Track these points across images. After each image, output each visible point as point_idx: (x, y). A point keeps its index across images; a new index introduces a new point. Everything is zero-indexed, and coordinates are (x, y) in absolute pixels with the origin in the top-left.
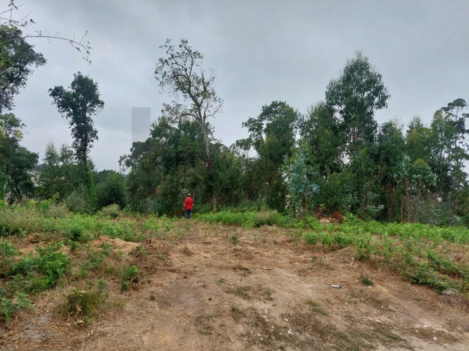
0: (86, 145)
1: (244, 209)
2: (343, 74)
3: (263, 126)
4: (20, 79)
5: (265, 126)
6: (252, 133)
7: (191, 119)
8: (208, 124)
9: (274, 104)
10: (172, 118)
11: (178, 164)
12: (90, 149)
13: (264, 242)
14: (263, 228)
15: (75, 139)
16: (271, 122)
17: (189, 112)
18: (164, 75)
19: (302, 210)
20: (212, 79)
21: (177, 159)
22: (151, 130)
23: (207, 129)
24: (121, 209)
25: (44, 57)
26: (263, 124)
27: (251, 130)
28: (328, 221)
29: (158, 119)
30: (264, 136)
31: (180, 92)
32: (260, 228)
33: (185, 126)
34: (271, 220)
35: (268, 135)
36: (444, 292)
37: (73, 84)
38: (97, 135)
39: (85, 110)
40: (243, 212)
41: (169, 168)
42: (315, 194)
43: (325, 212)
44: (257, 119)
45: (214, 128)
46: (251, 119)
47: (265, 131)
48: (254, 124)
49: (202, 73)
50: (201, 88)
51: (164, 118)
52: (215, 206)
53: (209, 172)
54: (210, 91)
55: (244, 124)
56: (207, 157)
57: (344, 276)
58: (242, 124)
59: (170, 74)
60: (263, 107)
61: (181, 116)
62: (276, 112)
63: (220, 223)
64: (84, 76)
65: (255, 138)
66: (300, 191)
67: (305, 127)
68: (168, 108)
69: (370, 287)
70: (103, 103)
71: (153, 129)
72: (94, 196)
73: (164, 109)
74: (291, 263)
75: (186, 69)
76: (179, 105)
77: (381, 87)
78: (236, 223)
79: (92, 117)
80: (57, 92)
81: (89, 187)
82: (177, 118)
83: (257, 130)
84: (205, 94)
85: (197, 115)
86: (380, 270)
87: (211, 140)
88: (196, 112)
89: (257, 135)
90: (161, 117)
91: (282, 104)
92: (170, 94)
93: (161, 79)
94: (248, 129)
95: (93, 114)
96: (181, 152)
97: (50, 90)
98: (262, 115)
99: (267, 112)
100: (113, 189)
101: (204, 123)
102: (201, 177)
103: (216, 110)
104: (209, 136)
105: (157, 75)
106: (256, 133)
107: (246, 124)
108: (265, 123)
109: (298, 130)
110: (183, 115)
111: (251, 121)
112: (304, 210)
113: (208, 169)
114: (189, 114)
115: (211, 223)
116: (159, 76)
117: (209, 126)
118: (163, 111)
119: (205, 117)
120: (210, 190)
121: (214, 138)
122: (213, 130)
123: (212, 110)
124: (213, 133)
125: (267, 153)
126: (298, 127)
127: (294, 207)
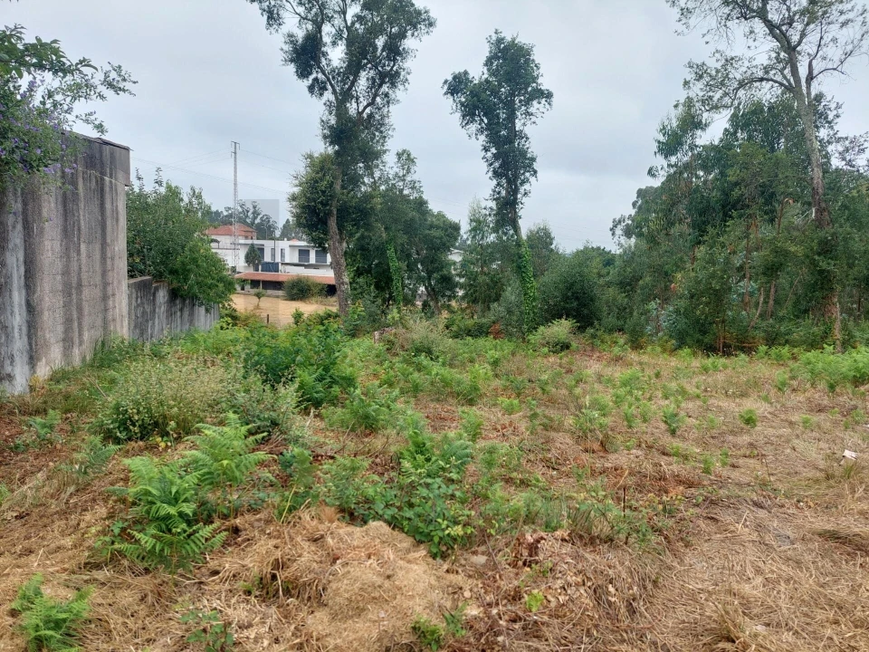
0: (516, 191)
4: (397, 73)
7: (767, 94)
8: (819, 97)
10: (711, 98)
11: (727, 216)
12: (524, 200)
15: (495, 182)
17: (760, 74)
21: (723, 207)
22: (659, 142)
23: (817, 111)
25: (431, 14)
29: (676, 106)
31: (738, 28)
33: (750, 119)
37: (489, 62)
38: (535, 166)
39: (511, 117)
41: (703, 232)
45: (838, 106)
51: (689, 103)
52: (838, 325)
53: (822, 234)
56: (814, 191)
61: (737, 89)
64: (509, 39)
68: (700, 72)
70: (549, 96)
71: (662, 139)
72: (534, 299)
73: (690, 76)
76: (730, 61)
79: (528, 130)
80: (457, 85)
81: (523, 280)
82: (726, 94)
84: (815, 11)
85: (785, 77)
87: (828, 143)
88: (782, 71)
90: (682, 101)
92: (706, 39)
95: (529, 122)
96: (736, 184)
97: (446, 82)
100: (572, 284)
101: (809, 93)
102: (793, 249)
103: (849, 48)
104: (823, 133)
110: (742, 84)
113: (819, 223)
114: (761, 80)
115: (832, 387)
117: (822, 104)
118: (686, 83)
119: (812, 79)
120: (822, 284)
121: (839, 135)
122: (835, 112)
123: (834, 53)
124: (837, 120)
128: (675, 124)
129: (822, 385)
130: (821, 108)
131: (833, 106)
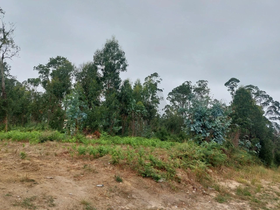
1: (31, 128)
2: (104, 47)
3: (49, 71)
5: (51, 72)
6: (41, 75)
8: (5, 63)
9: (58, 58)
13: (47, 155)
14: (46, 143)
16: (55, 69)
19: (74, 130)
20: (11, 31)
27: (40, 72)
28: (91, 137)
30: (50, 78)
32: (44, 143)
34: (52, 137)
35: (53, 78)
36: (159, 181)
40: (30, 131)
42: (84, 119)
43: (89, 131)
44: (45, 66)
45: (10, 67)
46: (41, 65)
47: (51, 75)
48: (43, 69)
49: (3, 24)
50: (2, 36)
52: (6, 126)
53: (4, 100)
54: (9, 40)
55: (35, 68)
56: (2, 88)
57: (105, 177)
58: (34, 68)
60: (50, 58)
62: (59, 63)
63: (11, 139)
65: (43, 78)
66: (75, 117)
67: (79, 76)
69: (121, 183)
74: (68, 171)
78: (24, 140)
83: (45, 73)
84: (5, 41)
86: (125, 170)
87: (7, 76)
89: (45, 77)
91: (64, 59)
94: (38, 71)
98: (49, 64)
99: (53, 62)
101: (2, 62)
103: (13, 54)
104: (6, 73)
106: (44, 76)
107: (37, 68)
108: (51, 70)
109: (74, 77)
111: (40, 66)
112: (76, 130)
113: (3, 97)
115: (2, 140)
117: (6, 65)
119: (3, 58)
120: (3, 114)
121: (10, 74)
122: (9, 68)
123: (10, 54)
124: (9, 70)
125: (52, 90)
126: (74, 75)
127: (69, 128)
130: (5, 66)
131: (9, 66)
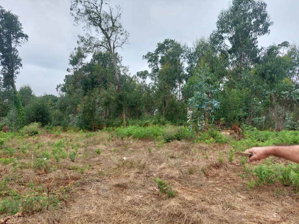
0: (13, 71)
1: (148, 121)
2: (232, 5)
3: (158, 58)
5: (160, 58)
6: (151, 63)
7: (103, 50)
8: (117, 54)
9: (166, 42)
10: (86, 48)
11: (93, 87)
12: (17, 75)
14: (172, 143)
15: (2, 67)
16: (164, 55)
17: (100, 44)
18: (79, 12)
19: (204, 124)
20: (118, 15)
21: (92, 84)
22: (70, 60)
24: (43, 126)
26: (158, 57)
27: (150, 61)
28: (228, 133)
29: (75, 49)
30: (159, 65)
31: (93, 28)
32: (170, 144)
33: (99, 57)
34: (179, 135)
35: (163, 65)
38: (21, 62)
39: (9, 42)
41: (86, 91)
42: (216, 109)
43: (224, 125)
44: (154, 53)
45: (121, 57)
46: (150, 53)
47: (161, 62)
48: (152, 57)
49: (110, 10)
50: (110, 24)
51: (79, 49)
52: (125, 120)
53: (119, 93)
54: (118, 26)
55: (144, 57)
56: (117, 81)
58: (143, 57)
59: (83, 11)
60: (158, 43)
61: (94, 47)
62: (168, 48)
63: (131, 137)
64: (7, 11)
65: (153, 67)
67: (191, 58)
68: (82, 40)
70: (27, 37)
71: (71, 59)
72: (23, 115)
73: (79, 40)
75: (97, 7)
76: (91, 38)
77: (264, 16)
79: (18, 48)
81: (18, 107)
82: (91, 48)
83: (154, 61)
84: (114, 28)
85: (107, 46)
87: (120, 67)
88: (107, 44)
90: (77, 48)
91: (172, 41)
92: (84, 29)
93: (76, 15)
94: (147, 60)
95: (18, 45)
96: (95, 77)
98: (157, 50)
99: (161, 48)
100: (39, 109)
101: (114, 52)
102: (112, 98)
103: (123, 41)
104: (118, 64)
105: (72, 11)
106: (153, 64)
107: (145, 57)
108: (160, 56)
109: (186, 60)
110: (95, 46)
111: (149, 54)
112: (205, 124)
113: (118, 90)
114: (101, 45)
115: (122, 138)
116: (74, 12)
117: (118, 56)
118: (78, 42)
119: (114, 48)
120: (120, 108)
121: (122, 65)
122: (121, 59)
123: (120, 42)
124: (121, 61)
125: (165, 77)
126: (186, 57)
127: (196, 122)
128: (75, 55)
129: (120, 138)
130: (117, 57)
131: (120, 57)
